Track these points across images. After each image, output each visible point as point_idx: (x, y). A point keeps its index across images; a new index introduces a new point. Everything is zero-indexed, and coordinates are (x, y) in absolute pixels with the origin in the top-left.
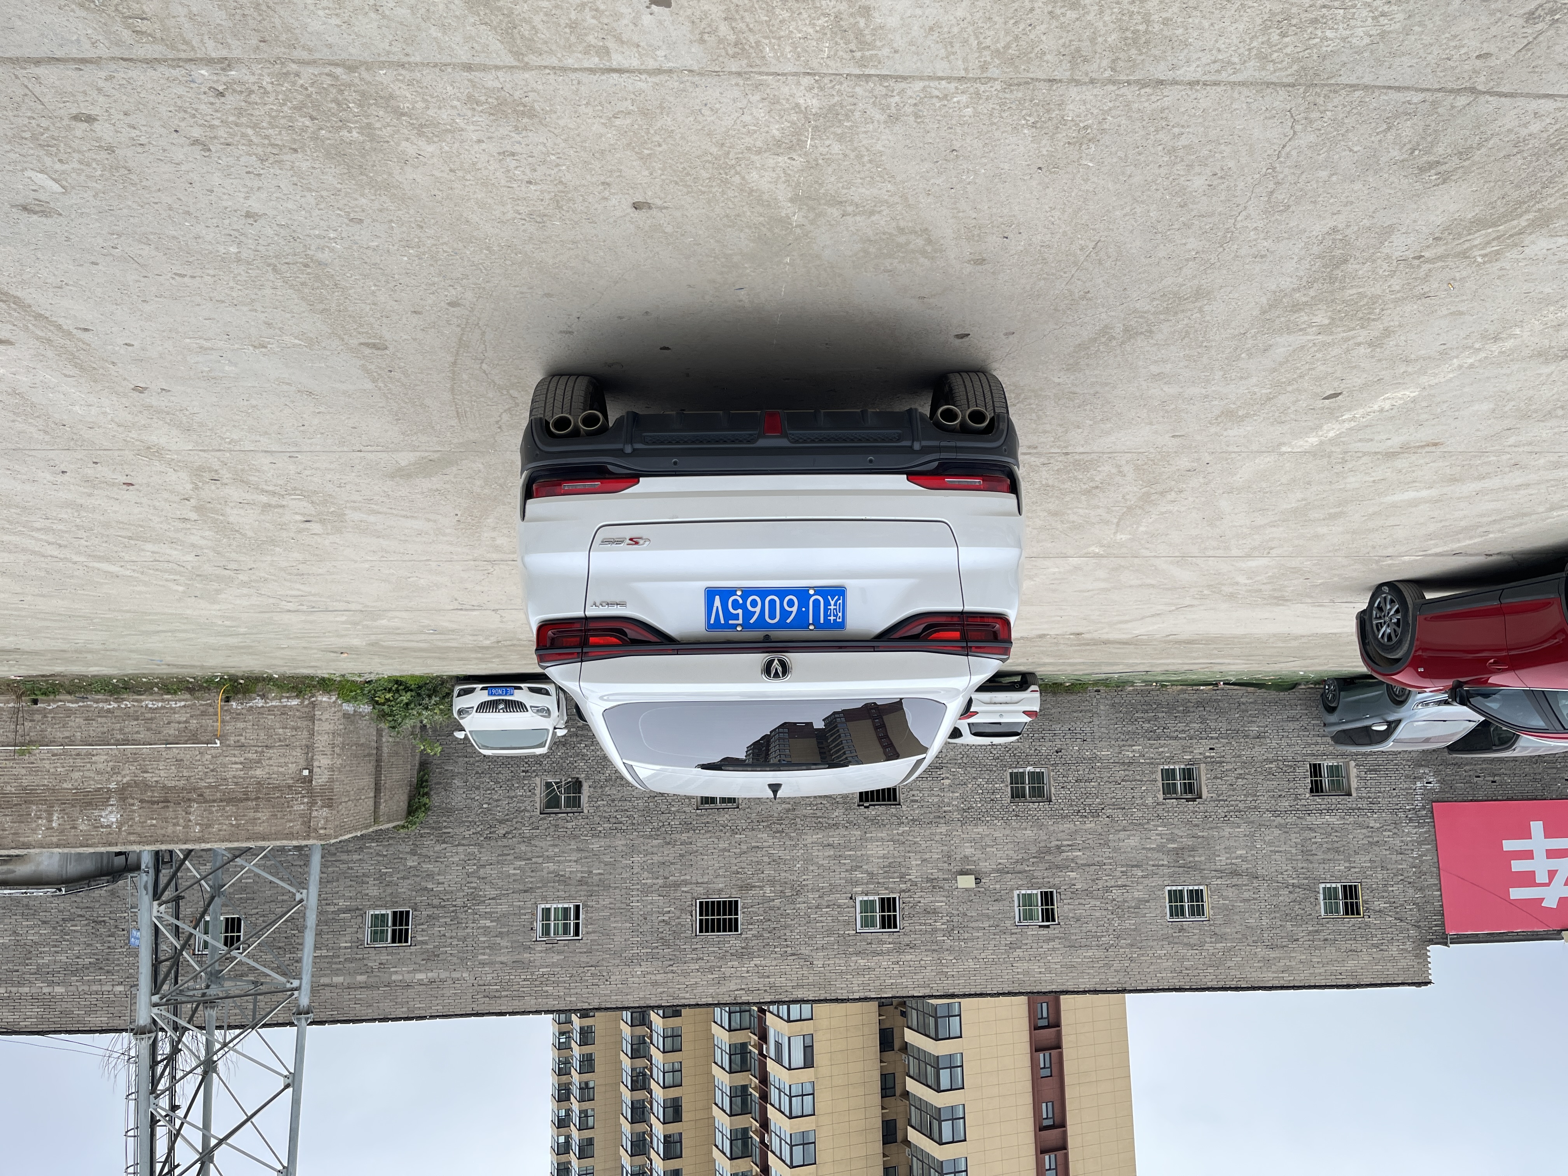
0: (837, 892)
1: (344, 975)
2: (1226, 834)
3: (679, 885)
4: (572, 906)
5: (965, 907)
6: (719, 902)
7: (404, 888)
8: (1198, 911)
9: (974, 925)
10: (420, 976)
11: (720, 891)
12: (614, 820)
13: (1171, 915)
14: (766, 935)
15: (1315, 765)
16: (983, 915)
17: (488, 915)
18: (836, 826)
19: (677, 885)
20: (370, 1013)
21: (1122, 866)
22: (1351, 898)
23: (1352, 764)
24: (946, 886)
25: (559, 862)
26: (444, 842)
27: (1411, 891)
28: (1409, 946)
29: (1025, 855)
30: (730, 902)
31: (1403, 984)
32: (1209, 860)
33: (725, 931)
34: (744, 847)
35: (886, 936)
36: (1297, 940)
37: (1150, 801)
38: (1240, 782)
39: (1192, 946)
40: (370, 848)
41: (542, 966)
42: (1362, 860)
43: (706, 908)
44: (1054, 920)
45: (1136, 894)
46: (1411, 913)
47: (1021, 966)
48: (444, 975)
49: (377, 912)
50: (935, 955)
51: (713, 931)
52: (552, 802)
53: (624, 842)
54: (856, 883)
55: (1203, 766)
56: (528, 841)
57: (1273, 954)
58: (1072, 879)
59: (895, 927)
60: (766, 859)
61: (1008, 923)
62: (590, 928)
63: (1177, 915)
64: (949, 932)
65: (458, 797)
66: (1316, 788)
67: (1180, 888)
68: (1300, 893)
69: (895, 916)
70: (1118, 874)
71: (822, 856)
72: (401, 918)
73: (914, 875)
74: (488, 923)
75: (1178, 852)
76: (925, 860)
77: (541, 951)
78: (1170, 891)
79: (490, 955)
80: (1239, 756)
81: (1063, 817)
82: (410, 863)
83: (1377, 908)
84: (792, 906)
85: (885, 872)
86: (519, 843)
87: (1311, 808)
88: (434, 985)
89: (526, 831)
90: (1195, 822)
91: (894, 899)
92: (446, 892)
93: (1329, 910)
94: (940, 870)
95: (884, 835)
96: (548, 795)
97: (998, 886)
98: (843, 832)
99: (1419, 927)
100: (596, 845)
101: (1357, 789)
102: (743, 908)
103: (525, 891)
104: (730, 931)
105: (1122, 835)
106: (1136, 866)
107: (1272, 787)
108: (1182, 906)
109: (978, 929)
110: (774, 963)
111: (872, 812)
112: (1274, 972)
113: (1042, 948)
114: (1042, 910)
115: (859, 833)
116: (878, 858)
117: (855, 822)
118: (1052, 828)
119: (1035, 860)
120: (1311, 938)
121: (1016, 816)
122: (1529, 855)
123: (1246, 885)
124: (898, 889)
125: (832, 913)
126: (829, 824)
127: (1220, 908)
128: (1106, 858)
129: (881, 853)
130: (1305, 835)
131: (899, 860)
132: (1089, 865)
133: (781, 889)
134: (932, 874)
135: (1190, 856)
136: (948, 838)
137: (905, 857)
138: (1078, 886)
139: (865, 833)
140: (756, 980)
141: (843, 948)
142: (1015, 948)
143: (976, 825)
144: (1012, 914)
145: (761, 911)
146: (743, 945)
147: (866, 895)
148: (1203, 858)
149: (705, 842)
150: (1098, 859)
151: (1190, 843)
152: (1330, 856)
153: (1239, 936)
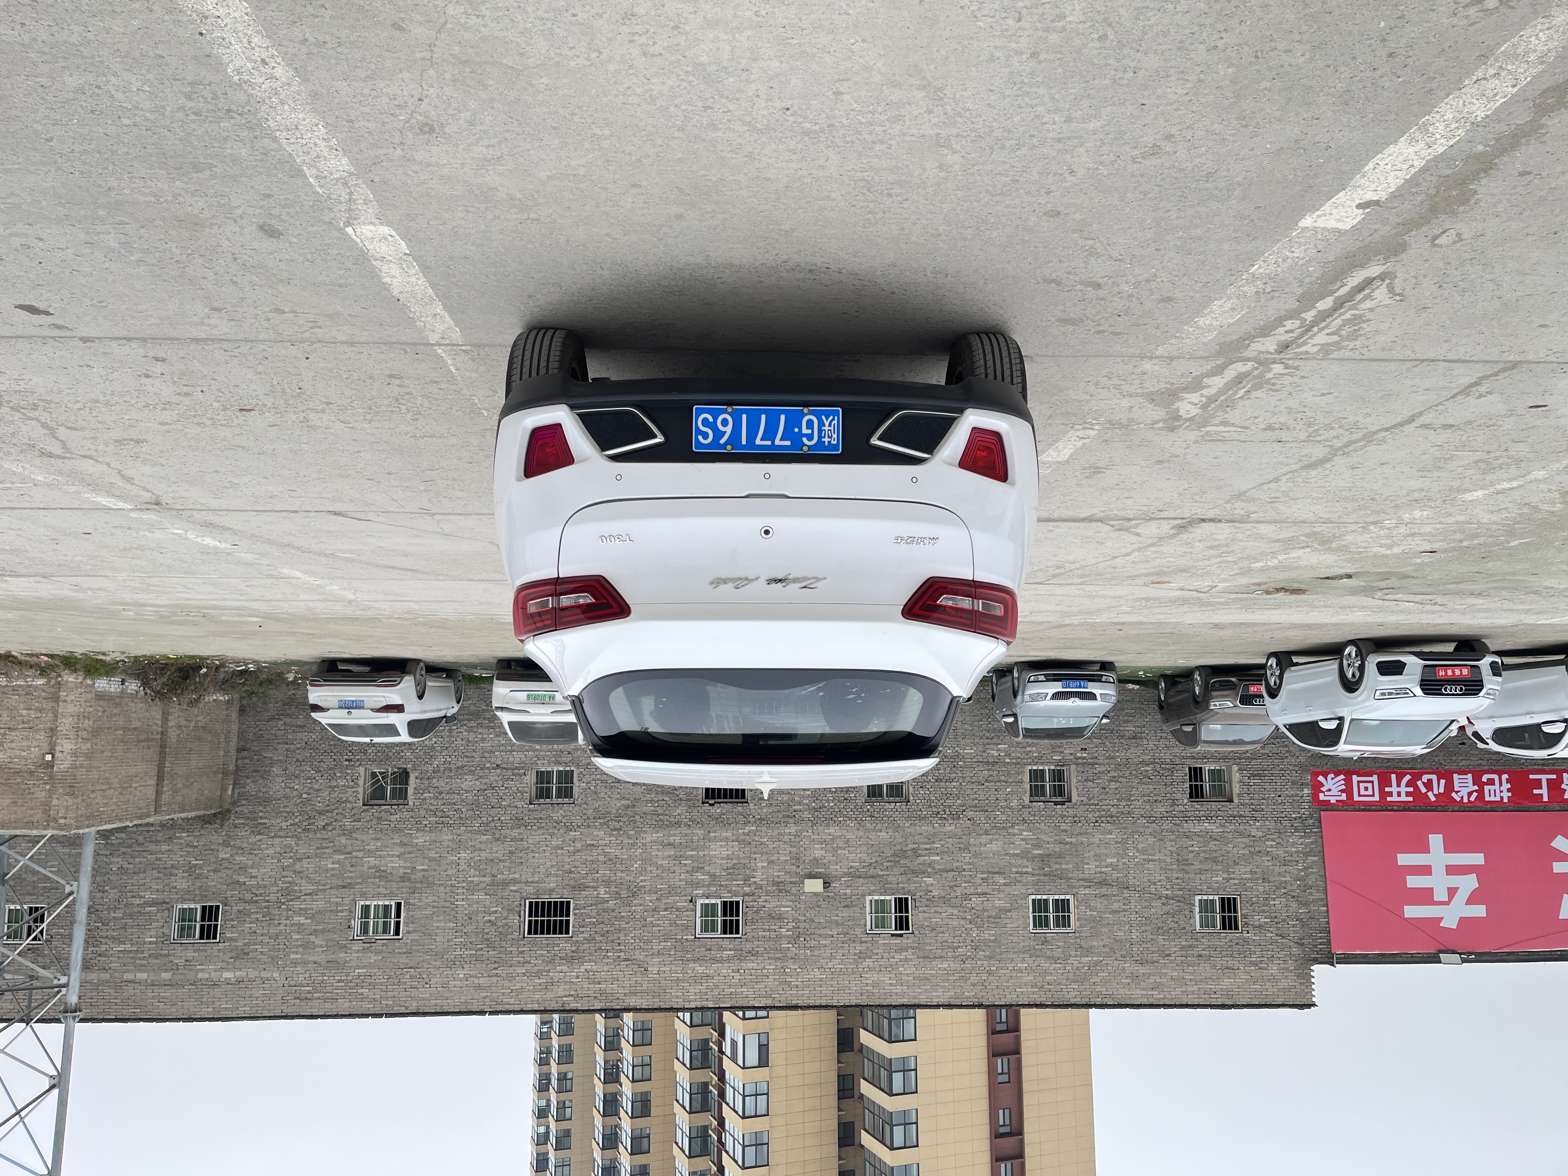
0: (676, 894)
1: (148, 971)
2: (1096, 840)
3: (507, 884)
4: (393, 903)
5: (813, 912)
6: (549, 903)
7: (214, 882)
8: (1062, 922)
9: (821, 932)
10: (227, 975)
11: (552, 891)
12: (440, 814)
13: (1035, 926)
14: (599, 938)
15: (1195, 769)
16: (831, 921)
17: (301, 912)
18: (678, 824)
19: (505, 884)
20: (174, 1012)
21: (983, 873)
22: (1229, 912)
23: (1235, 768)
24: (793, 890)
25: (380, 856)
26: (259, 834)
27: (1294, 905)
28: (1292, 965)
29: (879, 859)
30: (562, 903)
32: (1078, 867)
33: (555, 933)
34: (578, 845)
35: (726, 942)
36: (1169, 955)
37: (1014, 803)
38: (1113, 785)
39: (1056, 960)
40: (180, 838)
41: (359, 967)
42: (1242, 871)
43: (536, 908)
44: (908, 929)
45: (997, 903)
46: (1294, 929)
47: (870, 978)
48: (253, 974)
49: (185, 906)
50: (778, 964)
51: (542, 933)
52: (376, 795)
53: (450, 837)
54: (698, 885)
55: (1073, 767)
56: (349, 833)
57: (1142, 970)
58: (928, 885)
59: (737, 933)
60: (601, 858)
61: (858, 931)
62: (411, 927)
63: (1041, 926)
64: (794, 940)
65: (276, 786)
66: (1196, 793)
67: (1045, 897)
68: (1173, 906)
69: (738, 921)
70: (978, 881)
71: (661, 855)
72: (210, 913)
73: (759, 877)
74: (302, 920)
75: (1044, 859)
76: (772, 861)
77: (358, 951)
78: (1034, 900)
79: (302, 954)
80: (1113, 758)
81: (922, 819)
82: (222, 855)
83: (1257, 923)
84: (628, 909)
85: (729, 874)
86: (339, 836)
87: (1189, 814)
88: (242, 985)
89: (348, 823)
90: (1064, 827)
91: (738, 902)
92: (258, 886)
93: (1206, 923)
94: (787, 873)
95: (729, 834)
96: (373, 784)
97: (849, 891)
98: (685, 830)
100: (420, 839)
101: (1239, 795)
102: (574, 909)
103: (344, 887)
104: (561, 933)
105: (984, 839)
106: (998, 873)
107: (1148, 792)
108: (1047, 917)
109: (826, 936)
111: (717, 810)
112: (1143, 989)
113: (894, 958)
114: (896, 917)
115: (702, 832)
116: (722, 859)
117: (699, 820)
118: (909, 830)
119: (889, 864)
120: (1184, 953)
121: (871, 816)
122: (1426, 870)
123: (1115, 896)
124: (742, 892)
125: (670, 916)
126: (671, 822)
127: (1086, 920)
128: (966, 864)
129: (725, 853)
130: (1181, 843)
131: (743, 861)
132: (947, 871)
133: (616, 890)
134: (778, 877)
135: (1056, 863)
136: (798, 839)
137: (750, 858)
138: (935, 893)
139: (709, 832)
140: (586, 986)
141: (680, 954)
142: (865, 958)
143: (828, 826)
144: (863, 921)
145: (594, 913)
146: (573, 949)
147: (707, 898)
148: (1070, 866)
149: (537, 838)
150: (957, 864)
151: (1057, 849)
152: (1207, 866)
153: (1106, 950)
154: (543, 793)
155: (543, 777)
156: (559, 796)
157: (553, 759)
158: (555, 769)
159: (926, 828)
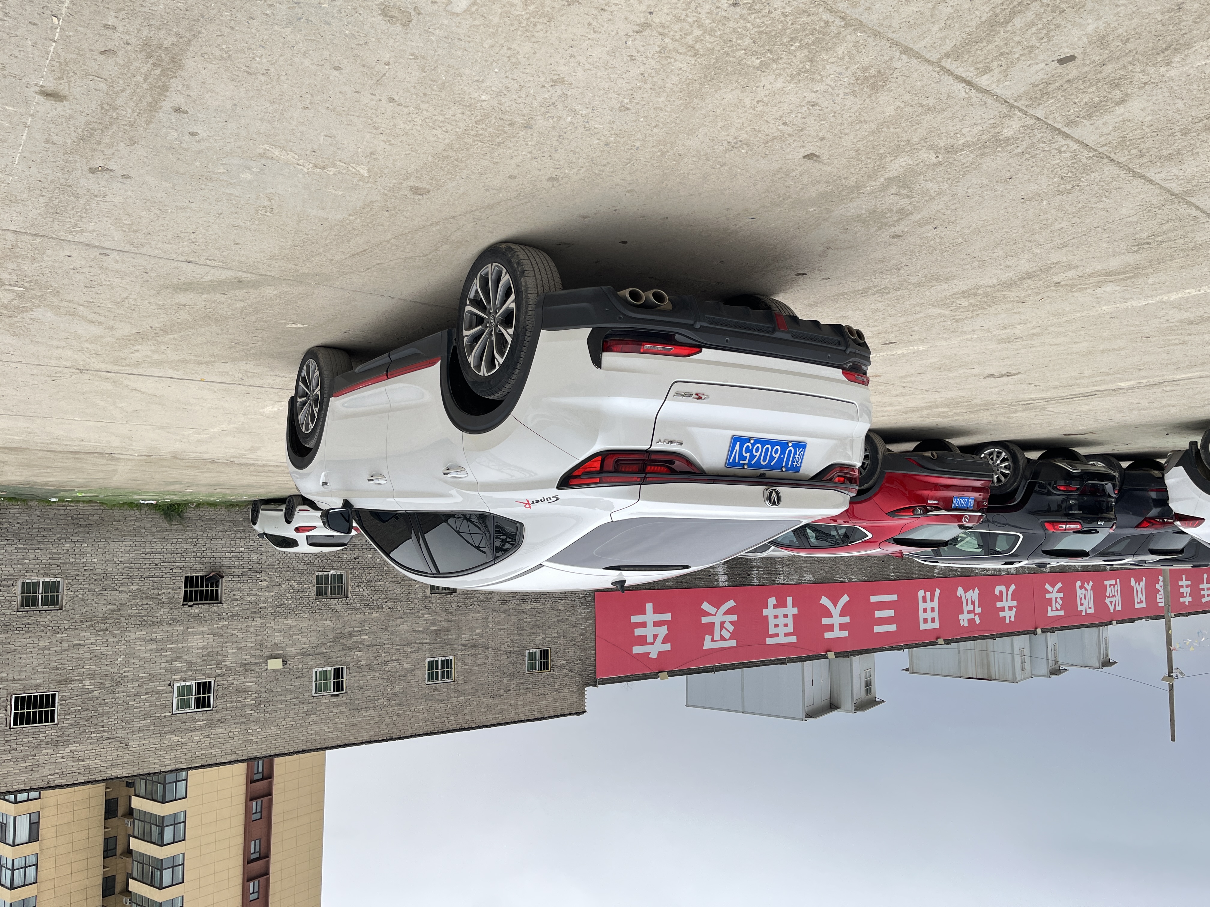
0: (156, 680)
2: (470, 618)
5: (272, 684)
6: (36, 696)
8: (447, 675)
9: (278, 698)
11: (38, 686)
13: (429, 679)
14: (83, 723)
16: (286, 690)
18: (160, 623)
21: (397, 645)
22: (544, 659)
24: (257, 669)
27: (579, 651)
28: (575, 688)
29: (324, 640)
30: (48, 695)
31: (570, 714)
32: (458, 637)
33: (39, 722)
34: (65, 645)
35: (200, 715)
36: (510, 690)
37: (420, 595)
39: (441, 701)
43: (22, 702)
44: (342, 690)
45: (405, 666)
46: (578, 666)
47: (313, 729)
50: (243, 727)
51: (28, 723)
54: (176, 672)
57: (494, 702)
58: (359, 657)
59: (209, 706)
60: (87, 655)
61: (306, 695)
63: (433, 679)
64: (256, 707)
67: (436, 659)
68: (513, 658)
69: (209, 697)
70: (394, 651)
71: (143, 650)
73: (229, 661)
75: (437, 633)
76: (241, 648)
78: (429, 662)
81: (356, 609)
83: (559, 665)
84: (111, 696)
85: (204, 660)
87: (525, 598)
90: (451, 609)
91: (210, 683)
93: (531, 667)
94: (252, 656)
95: (205, 629)
97: (300, 666)
98: (166, 628)
99: (581, 675)
102: (61, 700)
104: (46, 721)
105: (399, 621)
106: (408, 645)
108: (437, 673)
110: (90, 747)
111: (195, 610)
112: (493, 714)
113: (332, 712)
114: (334, 682)
115: (182, 628)
116: (198, 649)
117: (179, 619)
118: (347, 618)
119: (331, 644)
120: (518, 688)
121: (320, 609)
122: (643, 625)
123: (480, 654)
124: (214, 674)
125: (151, 698)
126: (153, 622)
127: (462, 672)
128: (385, 640)
129: (201, 645)
130: (520, 617)
131: (216, 650)
132: (373, 646)
133: (101, 681)
134: (245, 660)
135: (446, 635)
136: (262, 630)
137: (223, 647)
138: (363, 662)
139: (188, 628)
140: (70, 764)
141: (158, 728)
142: (310, 715)
143: (286, 618)
144: (310, 687)
145: (79, 702)
146: (59, 734)
147: (184, 681)
148: (454, 636)
149: (24, 641)
150: (380, 640)
151: (446, 626)
152: (534, 631)
153: (473, 691)
154: (28, 601)
155: (29, 588)
156: (45, 603)
157: (42, 572)
158: (42, 580)
159: (359, 616)
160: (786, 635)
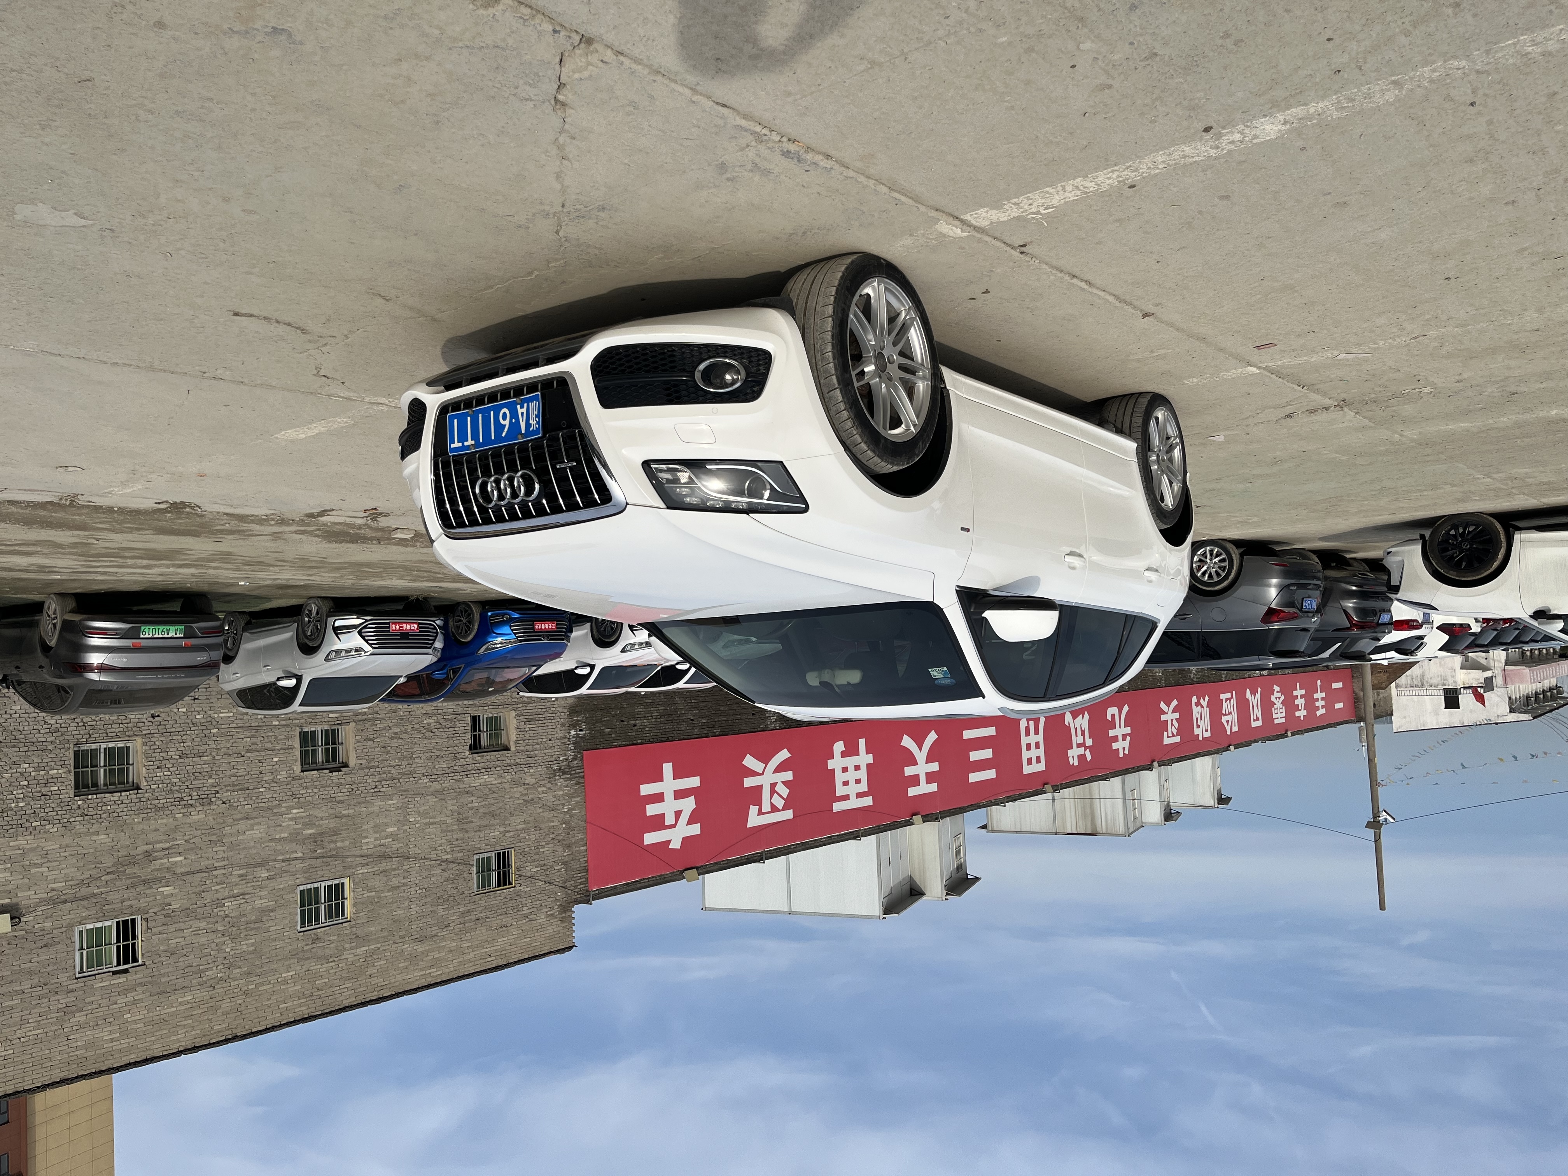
2: (375, 809)
8: (335, 911)
13: (302, 923)
15: (473, 718)
16: (21, 971)
21: (241, 867)
22: (504, 866)
23: (511, 713)
28: (556, 911)
29: (94, 872)
31: (548, 954)
32: (355, 843)
36: (448, 926)
38: (395, 742)
39: (326, 959)
44: (135, 960)
45: (258, 903)
46: (558, 873)
47: (80, 1038)
55: (350, 726)
57: (420, 948)
58: (166, 897)
61: (61, 978)
63: (310, 921)
66: (475, 744)
67: (316, 885)
68: (453, 870)
70: (234, 879)
75: (315, 839)
78: (302, 892)
80: (395, 711)
81: (158, 809)
83: (529, 874)
87: (470, 767)
90: (340, 797)
93: (483, 883)
97: (48, 925)
99: (565, 888)
105: (242, 825)
106: (261, 865)
107: (430, 747)
108: (317, 910)
109: (13, 994)
112: (422, 970)
113: (116, 1003)
114: (118, 948)
118: (141, 827)
119: (111, 876)
120: (462, 920)
121: (83, 815)
122: (659, 798)
123: (394, 870)
127: (363, 903)
128: (218, 860)
130: (462, 800)
132: (193, 873)
135: (332, 842)
138: (176, 905)
142: (73, 1013)
143: (14, 835)
144: (70, 962)
148: (347, 843)
150: (207, 863)
151: (332, 826)
152: (484, 823)
153: (385, 934)
159: (164, 821)
160: (859, 795)
